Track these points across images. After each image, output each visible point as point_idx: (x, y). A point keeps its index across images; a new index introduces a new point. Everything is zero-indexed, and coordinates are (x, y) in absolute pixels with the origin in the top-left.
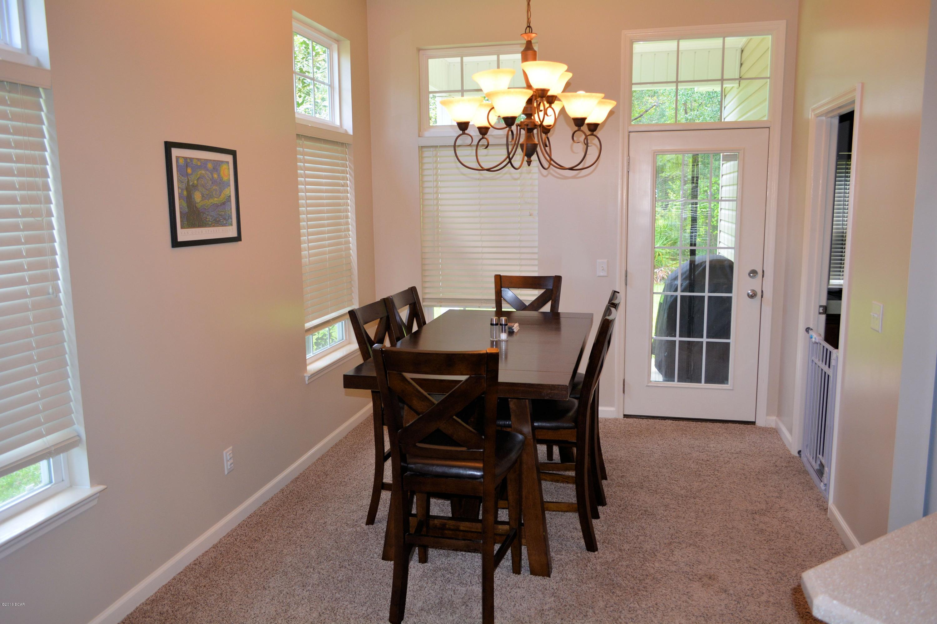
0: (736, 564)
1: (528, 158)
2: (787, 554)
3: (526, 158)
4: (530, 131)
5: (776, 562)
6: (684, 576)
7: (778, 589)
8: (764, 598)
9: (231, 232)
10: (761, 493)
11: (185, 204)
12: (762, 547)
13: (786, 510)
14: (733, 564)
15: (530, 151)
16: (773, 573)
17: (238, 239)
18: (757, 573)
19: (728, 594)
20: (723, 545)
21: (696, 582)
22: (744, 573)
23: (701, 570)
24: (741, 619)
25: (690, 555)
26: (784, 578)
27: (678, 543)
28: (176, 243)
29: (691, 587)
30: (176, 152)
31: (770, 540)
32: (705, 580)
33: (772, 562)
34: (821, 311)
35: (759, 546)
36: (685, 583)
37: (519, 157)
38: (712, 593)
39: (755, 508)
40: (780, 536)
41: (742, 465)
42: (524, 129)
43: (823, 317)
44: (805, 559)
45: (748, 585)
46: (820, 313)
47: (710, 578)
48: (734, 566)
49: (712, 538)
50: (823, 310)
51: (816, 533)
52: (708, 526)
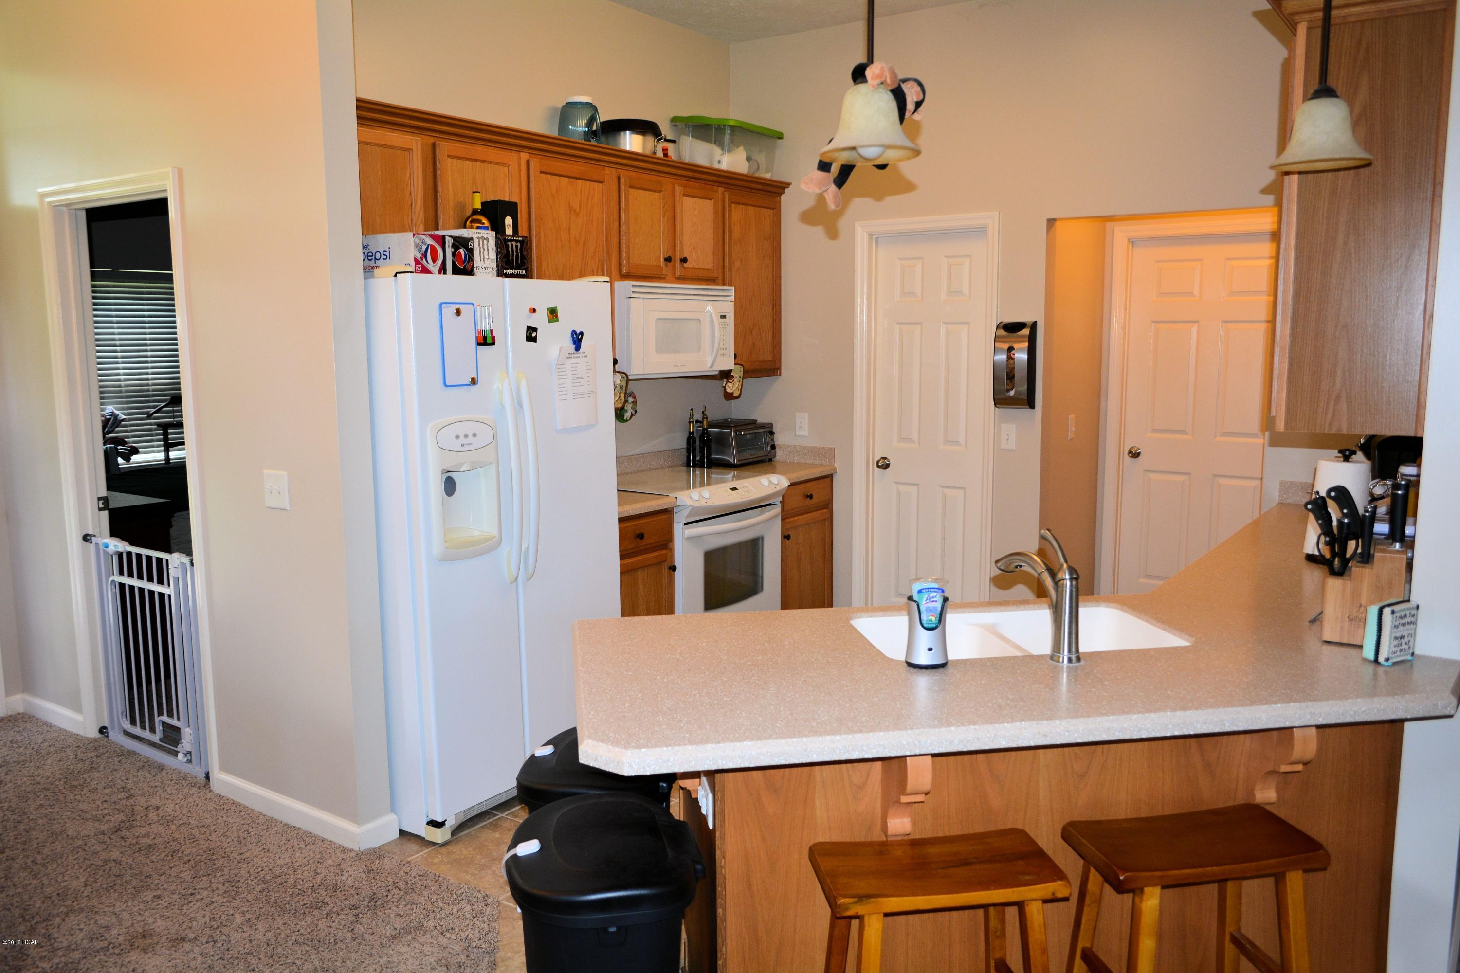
0: (160, 902)
2: (214, 857)
5: (209, 872)
6: (105, 955)
7: (244, 900)
8: (238, 919)
10: (99, 803)
12: (172, 865)
13: (158, 808)
14: (156, 904)
16: (220, 886)
18: (199, 897)
19: (190, 941)
20: (115, 890)
21: (129, 952)
22: (182, 906)
23: (119, 935)
24: (238, 958)
25: (82, 926)
26: (240, 884)
27: (44, 921)
29: (129, 962)
31: (174, 852)
32: (140, 942)
33: (204, 876)
34: (101, 506)
35: (167, 867)
36: (116, 962)
38: (168, 952)
39: (112, 824)
40: (182, 842)
41: (29, 778)
43: (106, 513)
44: (240, 852)
45: (204, 917)
46: (100, 509)
47: (144, 936)
48: (160, 906)
49: (89, 889)
50: (103, 504)
51: (222, 817)
52: (66, 878)
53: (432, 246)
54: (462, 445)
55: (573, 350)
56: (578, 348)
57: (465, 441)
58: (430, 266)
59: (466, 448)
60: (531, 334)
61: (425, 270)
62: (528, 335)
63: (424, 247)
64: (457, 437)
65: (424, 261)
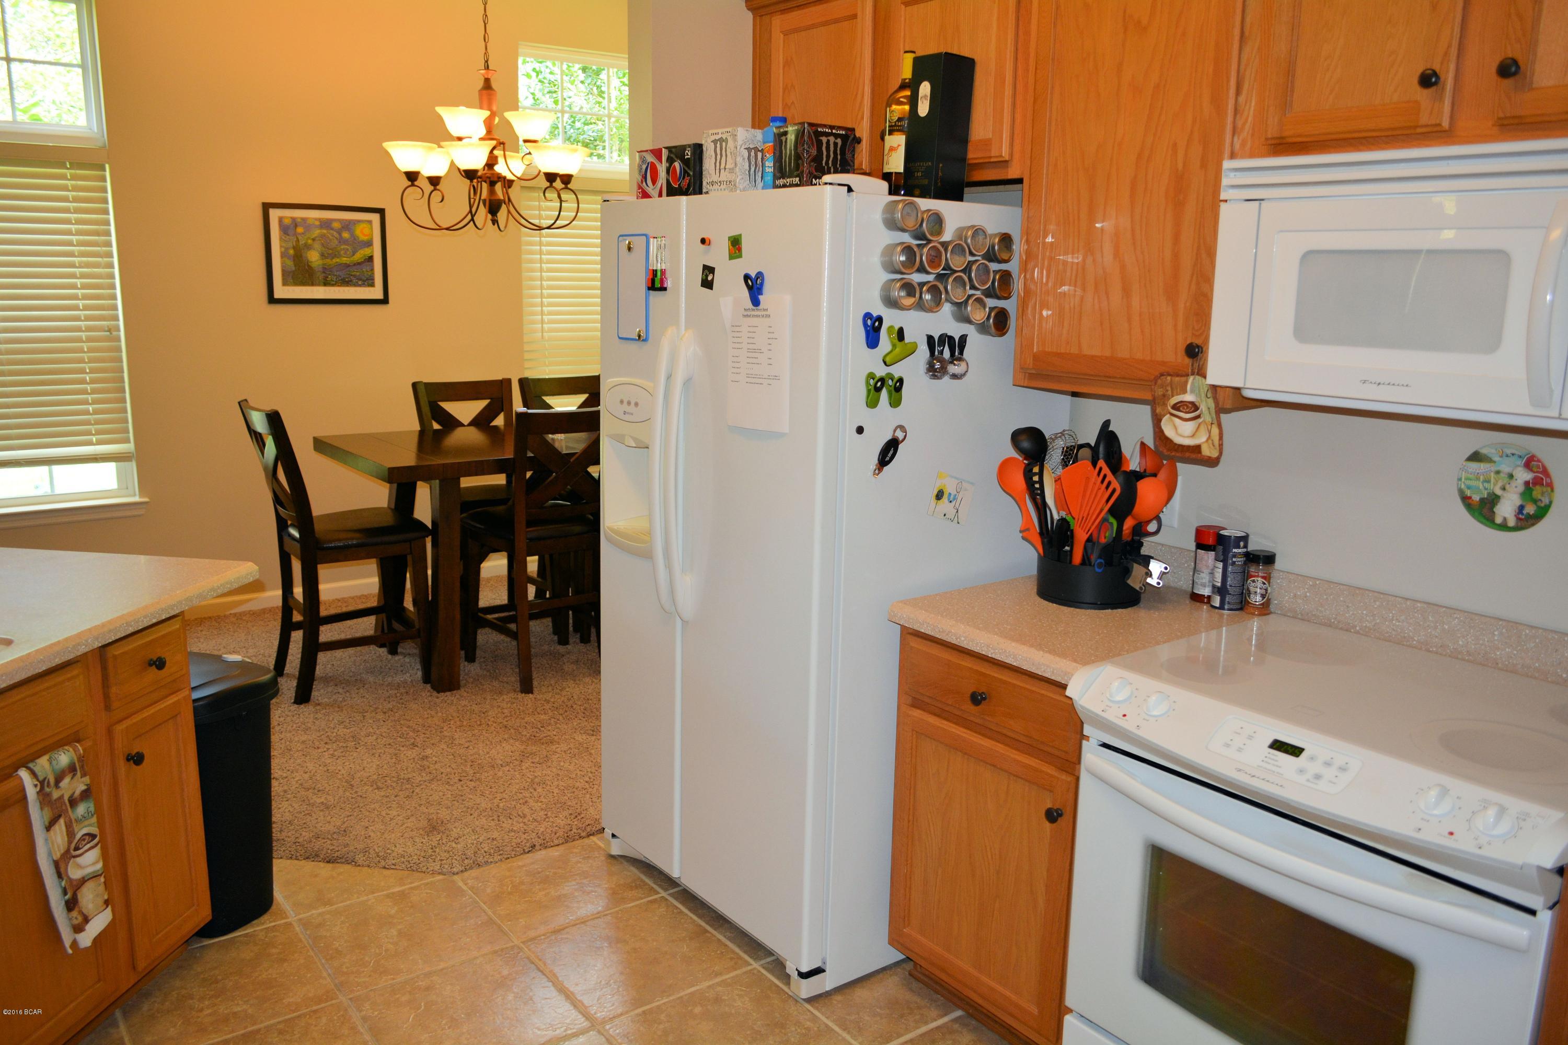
1: (492, 215)
3: (490, 216)
4: (492, 184)
9: (376, 292)
11: (290, 263)
15: (494, 208)
17: (385, 301)
28: (272, 300)
30: (274, 214)
37: (482, 214)
42: (485, 182)
53: (652, 163)
54: (625, 413)
55: (749, 305)
56: (756, 302)
57: (628, 409)
58: (650, 189)
59: (627, 417)
60: (707, 276)
61: (645, 195)
62: (704, 278)
63: (644, 167)
64: (622, 402)
65: (644, 183)
